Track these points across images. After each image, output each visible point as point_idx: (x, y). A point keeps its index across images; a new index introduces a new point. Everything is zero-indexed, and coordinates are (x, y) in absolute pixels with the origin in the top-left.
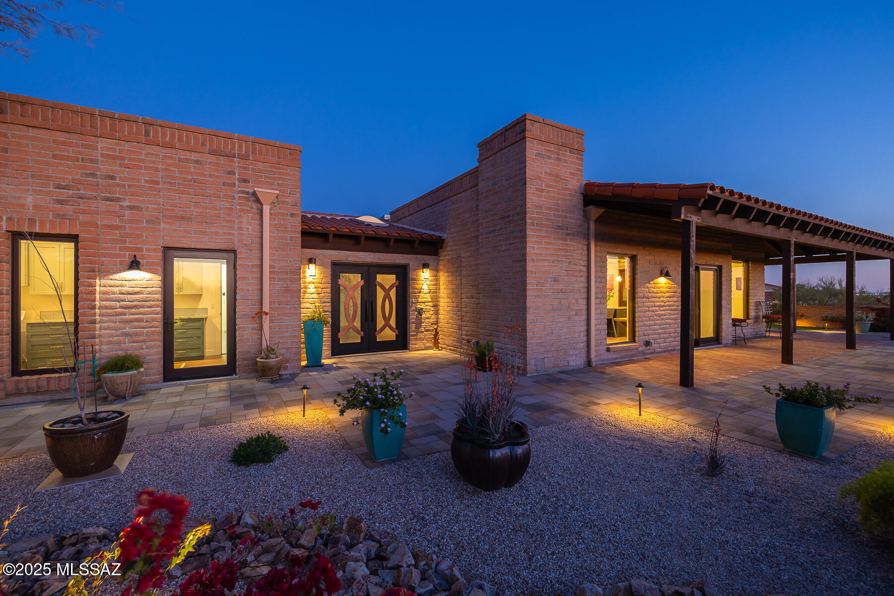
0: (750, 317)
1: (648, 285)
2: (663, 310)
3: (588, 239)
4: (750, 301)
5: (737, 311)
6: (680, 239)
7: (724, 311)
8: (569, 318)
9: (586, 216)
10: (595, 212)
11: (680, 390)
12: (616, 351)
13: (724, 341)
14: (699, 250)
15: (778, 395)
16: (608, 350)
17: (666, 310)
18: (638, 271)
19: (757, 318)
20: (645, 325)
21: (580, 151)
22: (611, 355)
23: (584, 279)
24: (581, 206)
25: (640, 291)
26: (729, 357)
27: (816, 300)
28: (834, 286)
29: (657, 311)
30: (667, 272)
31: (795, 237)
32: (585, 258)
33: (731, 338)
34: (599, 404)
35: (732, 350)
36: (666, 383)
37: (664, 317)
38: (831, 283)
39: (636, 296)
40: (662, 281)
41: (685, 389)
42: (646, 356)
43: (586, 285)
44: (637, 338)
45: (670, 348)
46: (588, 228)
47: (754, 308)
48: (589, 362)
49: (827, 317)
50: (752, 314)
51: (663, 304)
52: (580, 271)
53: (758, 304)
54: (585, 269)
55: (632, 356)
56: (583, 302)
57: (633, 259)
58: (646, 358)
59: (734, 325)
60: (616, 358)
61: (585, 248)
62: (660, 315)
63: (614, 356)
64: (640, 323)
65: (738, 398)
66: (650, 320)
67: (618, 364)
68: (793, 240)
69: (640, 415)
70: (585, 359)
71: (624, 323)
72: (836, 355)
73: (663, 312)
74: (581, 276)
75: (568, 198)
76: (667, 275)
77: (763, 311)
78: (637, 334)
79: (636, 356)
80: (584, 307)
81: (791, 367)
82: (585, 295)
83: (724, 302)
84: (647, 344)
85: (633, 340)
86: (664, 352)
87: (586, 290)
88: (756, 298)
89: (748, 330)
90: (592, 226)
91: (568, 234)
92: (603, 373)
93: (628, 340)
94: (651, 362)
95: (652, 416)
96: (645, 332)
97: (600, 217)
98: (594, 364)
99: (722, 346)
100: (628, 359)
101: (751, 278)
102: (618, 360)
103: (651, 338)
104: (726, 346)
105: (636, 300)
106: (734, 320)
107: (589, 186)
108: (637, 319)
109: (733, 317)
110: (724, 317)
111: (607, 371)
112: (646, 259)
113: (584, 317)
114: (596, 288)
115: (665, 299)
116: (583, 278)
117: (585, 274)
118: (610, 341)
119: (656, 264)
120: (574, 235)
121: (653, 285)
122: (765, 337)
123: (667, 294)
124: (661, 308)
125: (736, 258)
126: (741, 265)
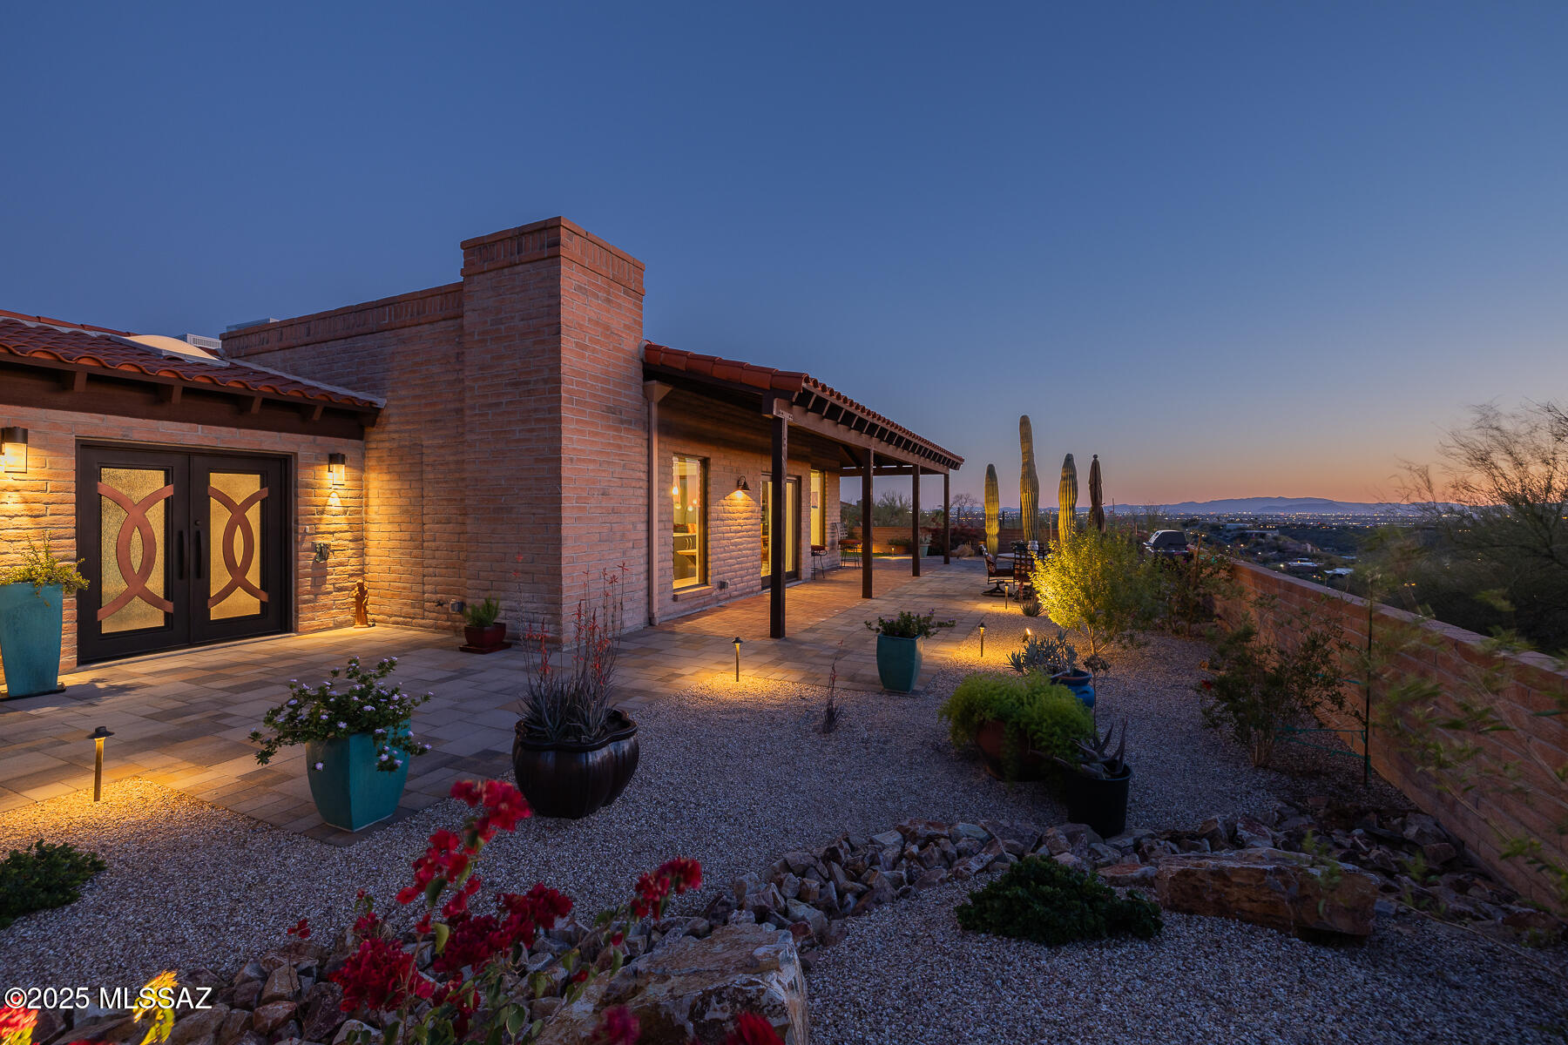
0: (826, 543)
1: (722, 501)
2: (740, 538)
3: (649, 431)
4: (826, 522)
5: (815, 540)
6: (770, 441)
7: (803, 535)
8: (624, 553)
9: (646, 395)
10: (660, 390)
11: (772, 642)
12: (686, 599)
13: (804, 576)
14: (791, 457)
15: (878, 630)
16: (675, 598)
17: (744, 537)
18: (711, 482)
19: (833, 544)
20: (719, 559)
21: (639, 294)
22: (679, 606)
23: (643, 492)
24: (640, 380)
25: (714, 509)
26: (812, 596)
27: (881, 519)
29: (733, 538)
30: (745, 483)
31: (875, 446)
32: (645, 459)
33: (810, 571)
34: (682, 675)
35: (813, 586)
37: (741, 547)
38: (894, 499)
39: (709, 518)
40: (739, 496)
41: (776, 641)
42: (721, 604)
43: (646, 502)
44: (709, 578)
45: (748, 590)
46: (649, 414)
47: (830, 531)
48: (650, 620)
49: (892, 541)
50: (828, 539)
51: (740, 528)
52: (640, 479)
53: (834, 526)
54: (644, 476)
55: (705, 604)
56: (642, 527)
57: (705, 463)
58: (720, 606)
59: (813, 554)
60: (685, 610)
61: (645, 444)
62: (736, 544)
63: (683, 607)
64: (715, 557)
65: (832, 644)
66: (725, 552)
67: (688, 618)
68: (873, 449)
69: (738, 680)
70: (646, 615)
71: (693, 558)
72: (906, 584)
73: (740, 540)
74: (641, 488)
75: (622, 364)
76: (745, 487)
77: (840, 535)
78: (710, 573)
79: (710, 604)
80: (643, 535)
81: (870, 601)
82: (644, 517)
83: (803, 525)
84: (722, 585)
85: (705, 582)
86: (741, 595)
87: (646, 509)
88: (833, 518)
89: (824, 560)
90: (655, 410)
91: (622, 422)
92: (673, 633)
93: (697, 583)
94: (728, 611)
95: (751, 680)
96: (720, 569)
97: (665, 399)
98: (657, 622)
99: (801, 582)
100: (699, 610)
101: (827, 493)
102: (687, 613)
103: (726, 577)
104: (806, 582)
105: (710, 523)
106: (814, 548)
107: (650, 349)
108: (710, 552)
109: (812, 544)
110: (804, 543)
111: (677, 630)
112: (722, 463)
113: (644, 551)
114: (660, 505)
115: (741, 521)
116: (642, 490)
117: (645, 485)
118: (677, 584)
119: (732, 472)
120: (630, 423)
121: (729, 501)
122: (841, 567)
123: (745, 515)
124: (738, 535)
125: (815, 467)
126: (818, 474)
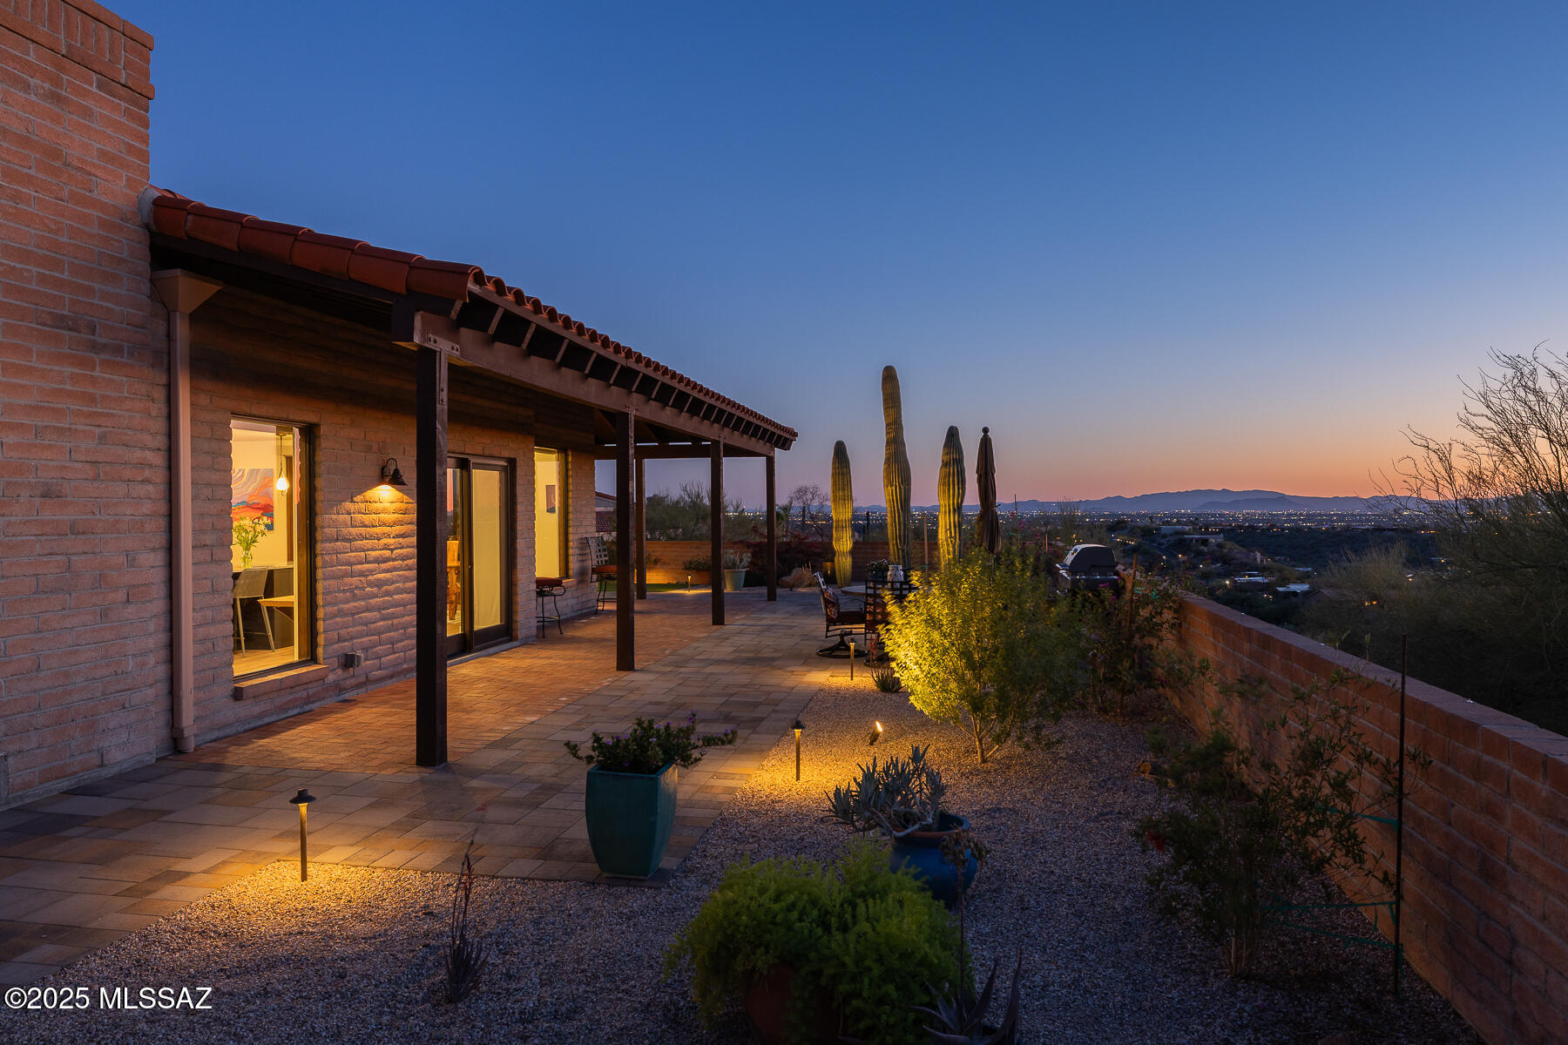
0: (571, 572)
1: (348, 505)
2: (388, 571)
3: (169, 369)
4: (571, 537)
5: (547, 563)
7: (521, 562)
8: (104, 614)
9: (162, 299)
10: (191, 291)
11: (417, 777)
12: (260, 693)
13: (521, 633)
16: (238, 694)
17: (395, 569)
18: (321, 469)
19: (582, 573)
20: (341, 613)
22: (244, 709)
23: (156, 490)
24: (144, 265)
25: (330, 521)
26: (528, 671)
27: (678, 528)
28: (702, 500)
29: (371, 572)
30: (396, 471)
31: (637, 408)
32: (160, 425)
33: (534, 623)
34: (187, 874)
35: (534, 651)
36: (384, 766)
37: (391, 588)
38: (699, 495)
39: (321, 536)
40: (385, 495)
41: (426, 772)
42: (347, 696)
43: (162, 507)
44: (320, 651)
45: (405, 666)
46: (170, 336)
47: (577, 551)
48: (175, 742)
49: (689, 564)
50: (574, 565)
51: (387, 553)
52: (142, 465)
53: (584, 543)
54: (159, 460)
55: (308, 700)
56: (153, 562)
57: (310, 435)
58: (344, 701)
59: (540, 594)
60: (261, 715)
61: (160, 394)
62: (379, 584)
63: (256, 710)
64: (330, 609)
66: (355, 598)
67: (267, 730)
68: (633, 413)
69: (304, 878)
70: (164, 733)
71: (288, 611)
72: (698, 639)
73: (388, 575)
74: (147, 481)
75: (94, 229)
76: (396, 480)
77: (593, 561)
78: (321, 639)
79: (319, 700)
80: (158, 576)
81: (631, 676)
82: (160, 539)
83: (520, 544)
84: (349, 661)
85: (310, 657)
86: (391, 677)
87: (162, 523)
88: (582, 530)
89: (565, 603)
90: (182, 330)
91: (94, 347)
92: (217, 768)
93: (296, 658)
94: (356, 711)
95: (338, 871)
96: (343, 632)
97: (207, 306)
98: (191, 744)
99: (515, 643)
100: (296, 711)
101: (571, 487)
102: (267, 720)
103: (356, 646)
104: (526, 643)
105: (319, 547)
106: (541, 583)
107: (170, 206)
108: (322, 599)
109: (539, 574)
110: (521, 576)
111: (229, 759)
112: (339, 433)
113: (159, 605)
114: (198, 515)
115: (391, 541)
116: (150, 488)
117: (160, 476)
118: (245, 665)
119: (369, 449)
120: (118, 350)
121: (363, 505)
122: (596, 613)
123: (397, 529)
124: (383, 566)
125: (546, 443)
126: (554, 456)
